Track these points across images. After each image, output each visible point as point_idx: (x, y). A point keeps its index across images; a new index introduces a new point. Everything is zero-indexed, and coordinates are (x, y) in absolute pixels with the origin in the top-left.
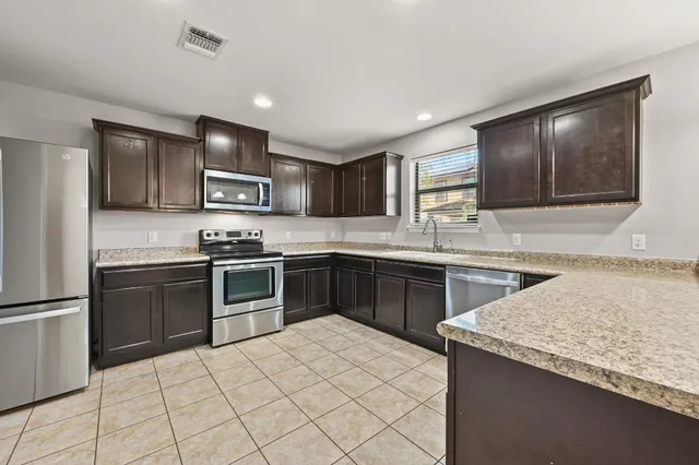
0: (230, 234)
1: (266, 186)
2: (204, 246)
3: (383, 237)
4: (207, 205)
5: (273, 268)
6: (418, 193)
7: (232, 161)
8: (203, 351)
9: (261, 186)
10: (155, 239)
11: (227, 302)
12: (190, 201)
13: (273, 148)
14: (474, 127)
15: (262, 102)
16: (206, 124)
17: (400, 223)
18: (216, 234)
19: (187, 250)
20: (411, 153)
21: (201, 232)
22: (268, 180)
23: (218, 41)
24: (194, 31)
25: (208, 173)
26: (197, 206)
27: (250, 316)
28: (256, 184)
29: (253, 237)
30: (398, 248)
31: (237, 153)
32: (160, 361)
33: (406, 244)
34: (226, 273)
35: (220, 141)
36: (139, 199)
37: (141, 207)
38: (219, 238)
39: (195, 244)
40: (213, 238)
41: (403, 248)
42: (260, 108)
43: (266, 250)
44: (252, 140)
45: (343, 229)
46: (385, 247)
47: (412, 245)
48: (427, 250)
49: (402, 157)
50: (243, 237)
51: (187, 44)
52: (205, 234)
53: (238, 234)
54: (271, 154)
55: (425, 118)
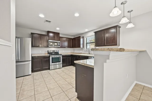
0: (53, 51)
1: (59, 42)
2: (48, 53)
3: (81, 51)
4: (49, 46)
5: (60, 57)
6: (87, 43)
7: (53, 38)
8: (48, 71)
9: (58, 43)
10: (40, 52)
11: (52, 63)
12: (46, 45)
13: (61, 36)
14: (94, 32)
15: (58, 29)
16: (49, 32)
17: (84, 49)
18: (51, 51)
19: (46, 54)
20: (85, 36)
21: (48, 51)
22: (60, 42)
23: (50, 22)
24: (46, 21)
25: (49, 41)
26: (47, 46)
27: (57, 65)
28: (57, 42)
29: (57, 52)
30: (83, 54)
31: (54, 37)
32: (42, 72)
33: (84, 53)
34: (52, 58)
35: (51, 35)
36: (38, 45)
37: (38, 47)
38: (51, 52)
39: (47, 53)
40: (50, 52)
41: (84, 54)
42: (58, 30)
43: (59, 54)
44: (57, 34)
45: (74, 50)
46: (81, 53)
47: (86, 53)
48: (88, 54)
49: (84, 37)
50: (55, 52)
51: (46, 22)
52: (49, 51)
53: (54, 51)
54: (60, 37)
55: (87, 30)
